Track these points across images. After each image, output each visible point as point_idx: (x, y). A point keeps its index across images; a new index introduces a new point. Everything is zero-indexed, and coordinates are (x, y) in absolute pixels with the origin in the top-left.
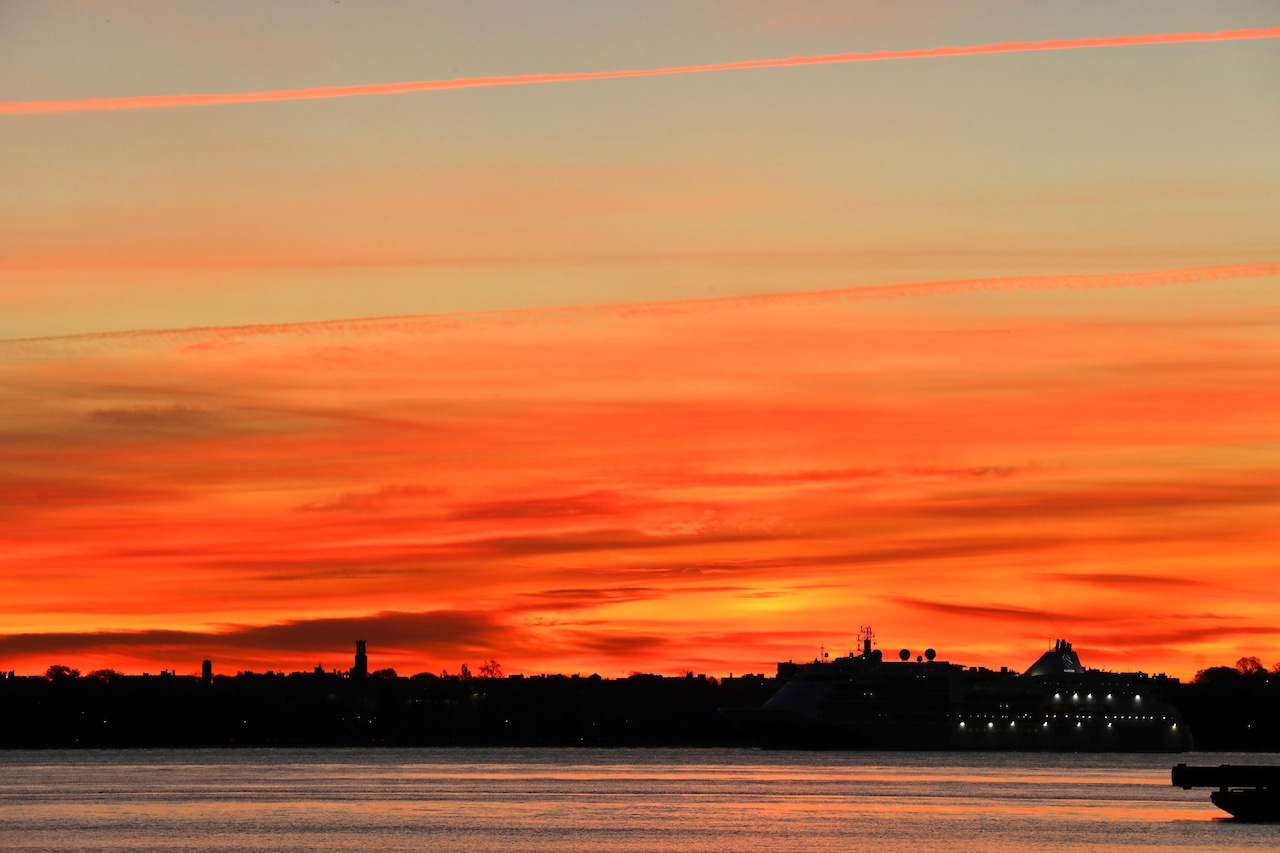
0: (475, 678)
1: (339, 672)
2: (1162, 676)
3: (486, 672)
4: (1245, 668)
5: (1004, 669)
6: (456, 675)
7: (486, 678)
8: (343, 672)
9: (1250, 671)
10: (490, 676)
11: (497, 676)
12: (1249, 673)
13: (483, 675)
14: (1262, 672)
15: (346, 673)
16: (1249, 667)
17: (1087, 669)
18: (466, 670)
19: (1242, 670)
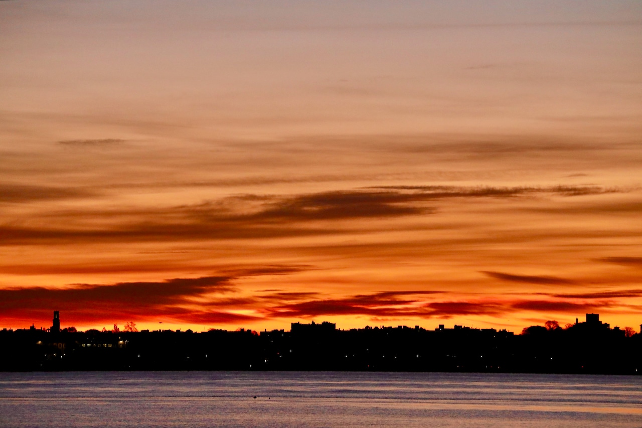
0: (121, 332)
1: (44, 329)
2: (504, 331)
3: (128, 328)
4: (550, 326)
5: (417, 327)
6: (111, 330)
7: (127, 332)
8: (46, 329)
9: (552, 328)
10: (130, 331)
11: (134, 331)
12: (551, 329)
13: (126, 330)
14: (559, 329)
15: (48, 329)
16: (552, 326)
17: (463, 327)
18: (116, 327)
19: (548, 328)
